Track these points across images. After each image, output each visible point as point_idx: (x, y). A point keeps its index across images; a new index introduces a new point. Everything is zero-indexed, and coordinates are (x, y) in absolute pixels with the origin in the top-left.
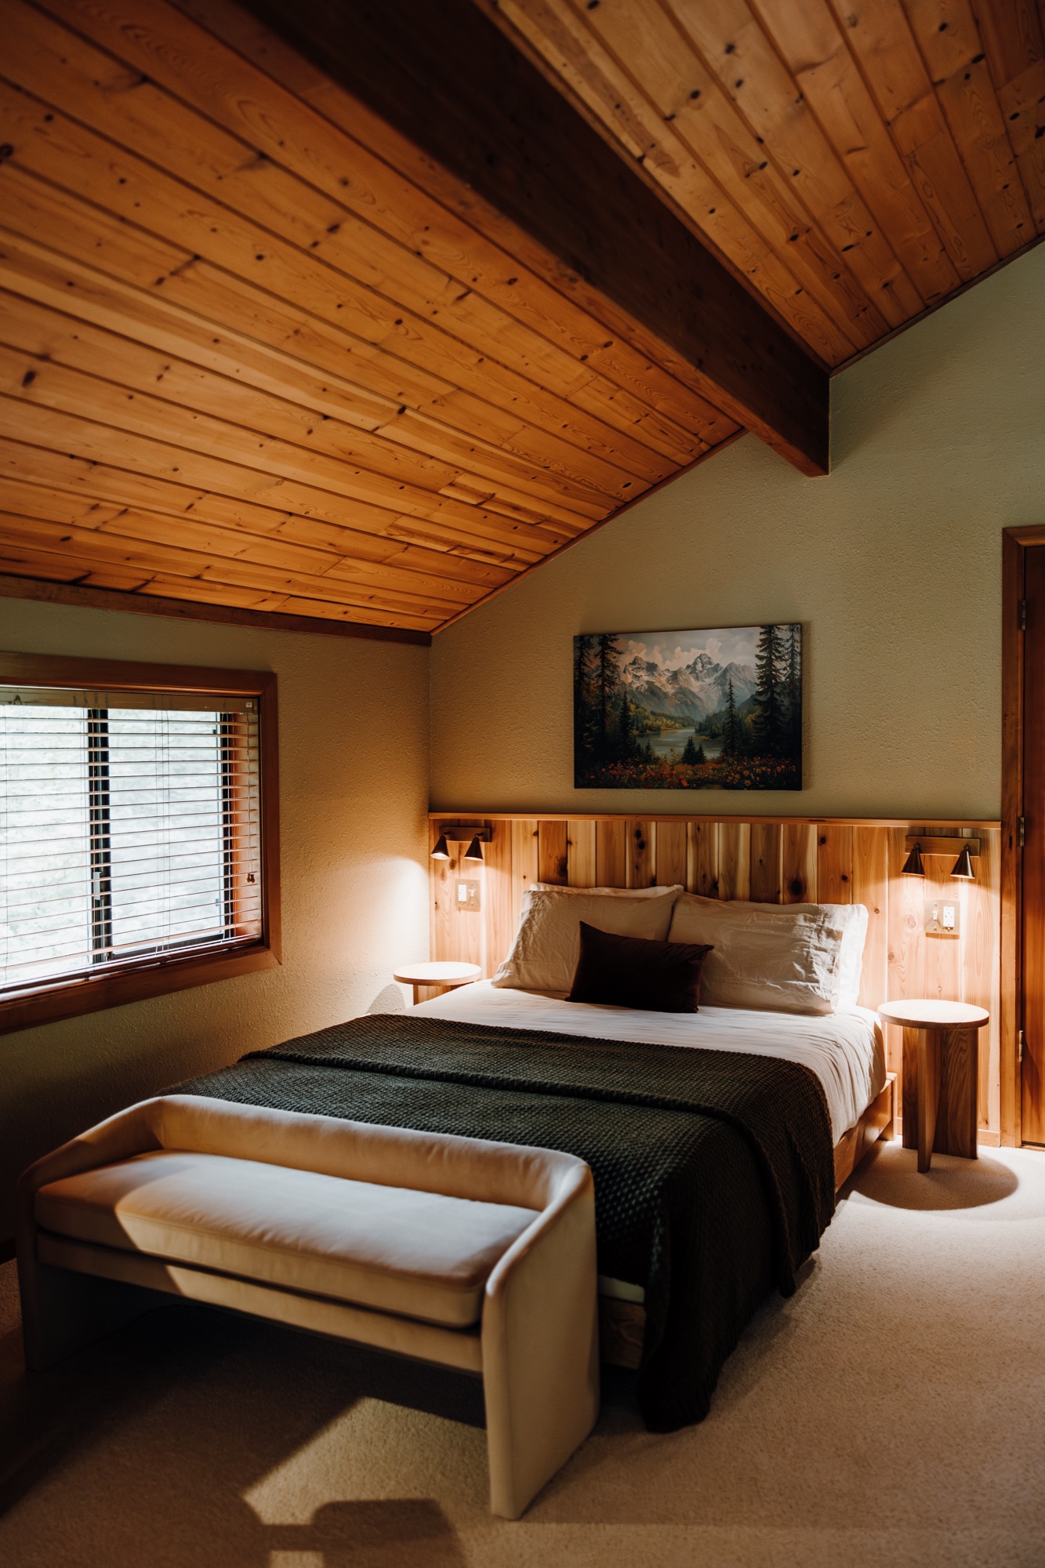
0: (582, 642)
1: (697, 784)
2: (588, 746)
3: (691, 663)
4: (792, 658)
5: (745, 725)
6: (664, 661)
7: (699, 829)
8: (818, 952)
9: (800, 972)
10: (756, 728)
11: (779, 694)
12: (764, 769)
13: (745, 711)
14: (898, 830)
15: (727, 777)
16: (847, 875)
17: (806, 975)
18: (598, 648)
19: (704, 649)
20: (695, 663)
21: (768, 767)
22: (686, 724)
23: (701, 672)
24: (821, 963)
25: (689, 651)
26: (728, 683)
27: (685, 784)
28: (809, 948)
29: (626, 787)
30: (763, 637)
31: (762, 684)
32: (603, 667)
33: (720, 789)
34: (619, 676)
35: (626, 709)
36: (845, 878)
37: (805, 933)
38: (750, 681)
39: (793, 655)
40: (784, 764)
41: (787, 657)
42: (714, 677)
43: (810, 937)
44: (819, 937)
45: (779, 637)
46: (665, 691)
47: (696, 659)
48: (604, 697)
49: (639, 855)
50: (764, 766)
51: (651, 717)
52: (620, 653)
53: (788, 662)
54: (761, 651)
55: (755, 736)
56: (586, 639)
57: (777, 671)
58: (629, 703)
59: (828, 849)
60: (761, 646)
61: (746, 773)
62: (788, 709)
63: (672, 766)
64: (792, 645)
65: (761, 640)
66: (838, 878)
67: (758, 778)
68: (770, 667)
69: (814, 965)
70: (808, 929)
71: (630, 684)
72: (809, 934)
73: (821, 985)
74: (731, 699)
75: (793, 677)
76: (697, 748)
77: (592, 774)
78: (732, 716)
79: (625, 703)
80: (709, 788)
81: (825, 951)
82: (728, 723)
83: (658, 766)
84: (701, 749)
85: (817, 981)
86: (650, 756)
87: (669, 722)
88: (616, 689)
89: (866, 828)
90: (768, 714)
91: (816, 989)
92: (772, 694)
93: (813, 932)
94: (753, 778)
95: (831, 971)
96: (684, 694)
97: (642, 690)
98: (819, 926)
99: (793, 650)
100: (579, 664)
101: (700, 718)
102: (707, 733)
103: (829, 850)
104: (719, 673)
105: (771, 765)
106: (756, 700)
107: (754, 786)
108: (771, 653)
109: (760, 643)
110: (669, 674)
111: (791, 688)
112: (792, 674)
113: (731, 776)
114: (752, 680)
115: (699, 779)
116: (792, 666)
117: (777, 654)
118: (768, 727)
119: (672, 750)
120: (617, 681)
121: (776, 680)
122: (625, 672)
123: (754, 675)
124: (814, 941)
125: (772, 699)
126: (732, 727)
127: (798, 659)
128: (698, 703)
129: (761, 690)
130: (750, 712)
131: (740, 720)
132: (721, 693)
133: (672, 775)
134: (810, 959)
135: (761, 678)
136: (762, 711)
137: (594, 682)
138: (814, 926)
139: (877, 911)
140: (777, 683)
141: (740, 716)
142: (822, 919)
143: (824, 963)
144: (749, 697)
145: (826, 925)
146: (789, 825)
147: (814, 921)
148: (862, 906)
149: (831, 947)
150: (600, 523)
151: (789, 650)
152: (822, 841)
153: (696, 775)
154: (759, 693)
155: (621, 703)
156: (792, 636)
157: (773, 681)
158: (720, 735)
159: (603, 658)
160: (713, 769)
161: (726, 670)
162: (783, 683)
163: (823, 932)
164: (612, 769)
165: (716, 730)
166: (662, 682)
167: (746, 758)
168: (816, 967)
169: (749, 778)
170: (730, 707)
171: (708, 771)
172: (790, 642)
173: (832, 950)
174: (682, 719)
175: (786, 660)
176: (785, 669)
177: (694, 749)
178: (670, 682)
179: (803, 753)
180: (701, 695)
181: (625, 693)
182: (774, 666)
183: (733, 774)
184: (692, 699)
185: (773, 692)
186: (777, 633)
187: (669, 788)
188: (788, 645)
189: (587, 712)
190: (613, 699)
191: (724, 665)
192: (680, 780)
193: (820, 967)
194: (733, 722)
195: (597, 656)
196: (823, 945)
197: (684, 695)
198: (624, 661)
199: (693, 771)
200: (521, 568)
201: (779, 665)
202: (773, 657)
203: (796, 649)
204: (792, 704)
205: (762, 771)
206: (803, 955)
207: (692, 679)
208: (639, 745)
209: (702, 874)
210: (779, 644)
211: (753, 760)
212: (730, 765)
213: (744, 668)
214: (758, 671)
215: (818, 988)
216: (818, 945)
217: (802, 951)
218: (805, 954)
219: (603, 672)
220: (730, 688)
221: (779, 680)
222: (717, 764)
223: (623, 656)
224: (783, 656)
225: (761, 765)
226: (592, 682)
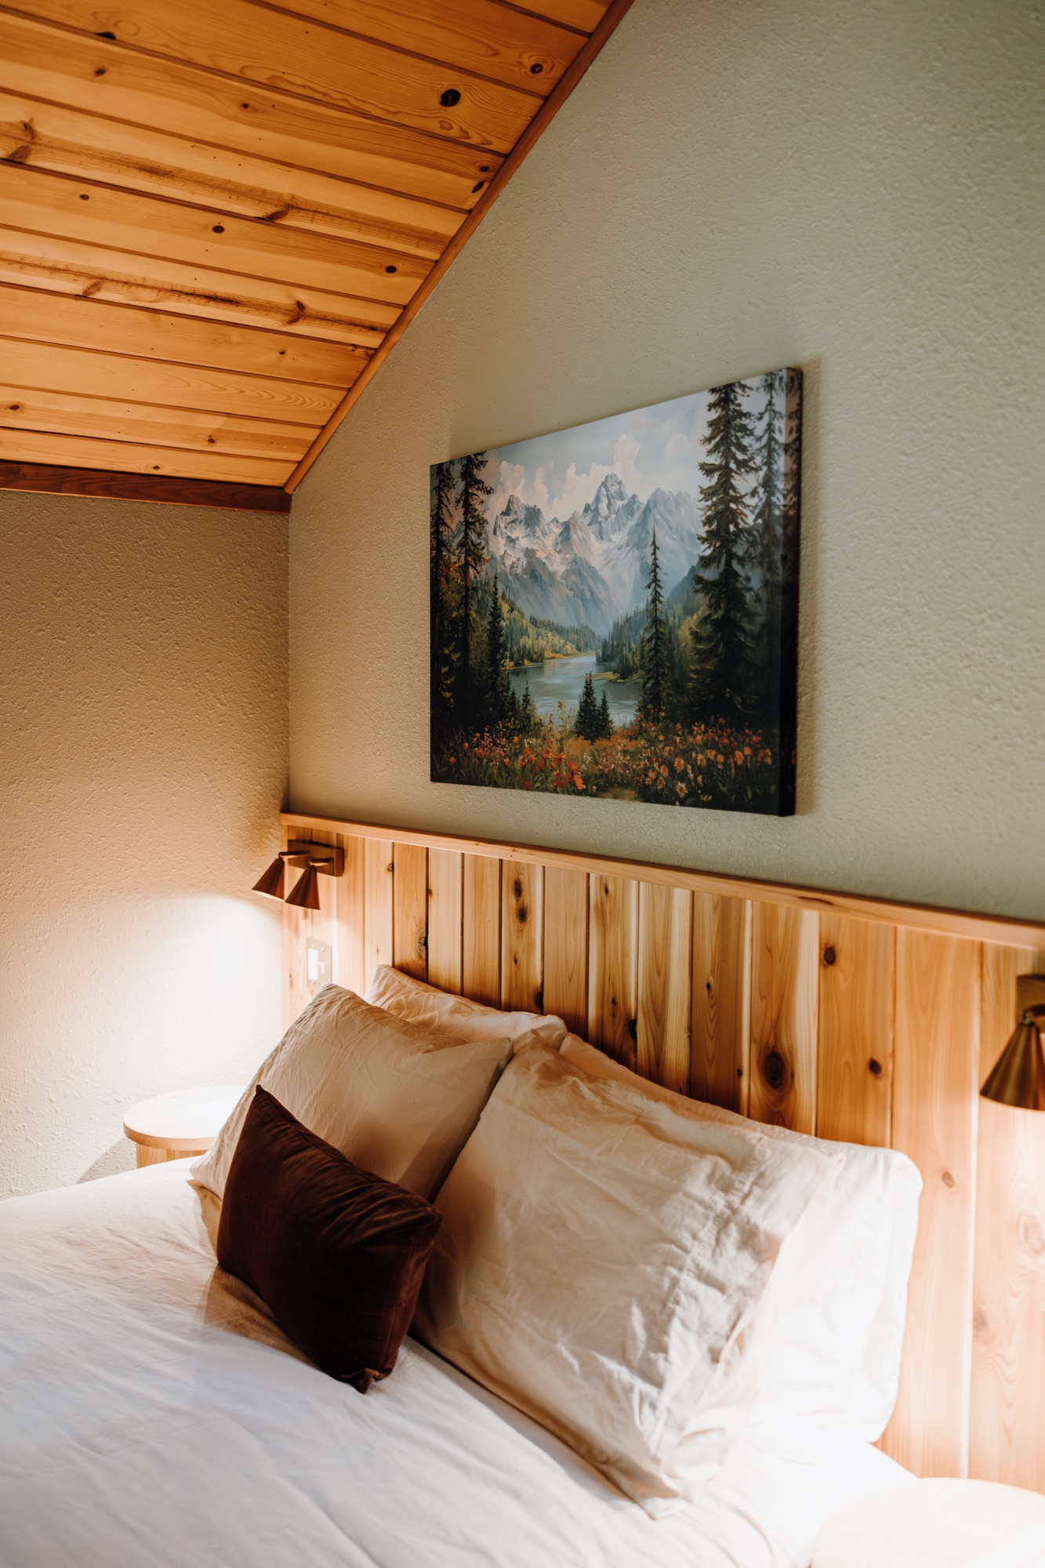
0: (441, 475)
1: (601, 785)
2: (447, 695)
3: (590, 500)
4: (769, 462)
5: (679, 646)
6: (550, 501)
7: (607, 891)
8: (701, 1289)
9: (635, 1338)
10: (698, 652)
11: (741, 561)
12: (711, 754)
13: (679, 609)
14: (1007, 954)
15: (646, 770)
16: (881, 1062)
17: (644, 1352)
18: (460, 485)
19: (610, 462)
20: (598, 499)
21: (719, 751)
22: (582, 644)
23: (606, 518)
24: (695, 1324)
25: (587, 472)
26: (650, 541)
27: (580, 785)
28: (681, 1269)
29: (497, 785)
30: (714, 415)
31: (711, 536)
32: (468, 525)
33: (634, 799)
34: (487, 540)
35: (496, 614)
36: (874, 1067)
37: (688, 1221)
38: (688, 531)
39: (771, 451)
40: (751, 746)
41: (758, 460)
42: (628, 527)
43: (695, 1237)
44: (718, 1241)
45: (744, 409)
46: (551, 569)
47: (599, 490)
48: (467, 589)
49: (520, 932)
50: (712, 748)
51: (532, 631)
52: (489, 492)
53: (762, 474)
54: (710, 452)
55: (696, 672)
56: (444, 468)
57: (738, 500)
58: (500, 601)
59: (841, 977)
60: (709, 440)
61: (679, 763)
62: (758, 599)
63: (561, 740)
64: (770, 428)
65: (711, 424)
66: (862, 1065)
67: (700, 779)
68: (726, 493)
69: (676, 1326)
70: (700, 1209)
71: (503, 557)
72: (696, 1225)
73: (665, 1398)
74: (655, 580)
75: (770, 512)
76: (599, 703)
77: (452, 755)
78: (656, 622)
79: (495, 602)
80: (615, 797)
81: (721, 1288)
82: (650, 640)
83: (539, 741)
84: (604, 702)
85: (658, 1383)
86: (528, 717)
87: (558, 641)
88: (484, 568)
89: (927, 937)
90: (720, 613)
91: (646, 1409)
92: (728, 564)
93: (710, 1224)
94: (691, 776)
95: (715, 1356)
96: (579, 569)
97: (519, 571)
98: (729, 1205)
99: (771, 439)
100: (437, 521)
101: (603, 631)
102: (615, 664)
103: (844, 985)
104: (638, 514)
105: (725, 746)
106: (699, 580)
107: (693, 800)
108: (728, 455)
109: (708, 432)
110: (558, 530)
111: (765, 542)
112: (769, 504)
113: (654, 770)
114: (694, 532)
115: (602, 775)
116: (768, 484)
117: (740, 456)
118: (721, 649)
119: (560, 706)
120: (485, 554)
121: (736, 525)
122: (495, 533)
123: (693, 516)
124: (700, 1253)
125: (729, 575)
126: (656, 649)
127: (782, 463)
128: (601, 593)
129: (708, 552)
130: (688, 611)
131: (671, 630)
132: (638, 567)
133: (560, 760)
134: (670, 1305)
135: (708, 521)
136: (710, 607)
137: (456, 558)
138: (720, 1201)
139: (947, 1177)
140: (739, 531)
141: (671, 623)
142: (746, 1189)
143: (704, 1325)
144: (685, 573)
145: (751, 1211)
146: (764, 905)
147: (726, 1188)
148: (899, 1159)
149: (742, 1280)
150: (472, 215)
151: (764, 440)
152: (829, 956)
153: (597, 763)
154: (705, 562)
155: (491, 604)
156: (770, 403)
157: (732, 528)
158: (636, 670)
159: (468, 508)
160: (625, 752)
161: (648, 509)
162: (749, 531)
163: (733, 1229)
164: (478, 745)
165: (630, 656)
166: (545, 547)
167: (679, 726)
168: (677, 1337)
169: (683, 776)
170: (654, 601)
171: (616, 755)
172: (766, 419)
173: (741, 1289)
174: (577, 632)
175: (757, 470)
176: (754, 493)
177: (593, 703)
178: (559, 548)
179: (801, 716)
180: (606, 575)
181: (496, 578)
182: (734, 489)
183: (656, 765)
184: (592, 584)
185: (731, 556)
186: (740, 400)
187: (555, 791)
188: (760, 428)
189: (446, 623)
190: (480, 593)
191: (643, 499)
192: (572, 773)
193: (691, 1339)
194: (657, 636)
195: (458, 501)
196: (719, 1272)
197: (580, 575)
198: (492, 508)
199: (592, 755)
200: (372, 341)
201: (744, 483)
202: (733, 466)
203: (777, 436)
204: (766, 584)
205: (708, 760)
206: (660, 1286)
207: (593, 537)
208: (514, 694)
209: (611, 995)
210: (743, 428)
211: (691, 733)
212: (652, 742)
213: (680, 499)
214: (704, 504)
215: (653, 1406)
216: (706, 1264)
217: (662, 1273)
218: (667, 1283)
219: (466, 536)
220: (654, 553)
221: (742, 525)
222: (631, 738)
223: (492, 497)
224: (752, 458)
225: (706, 746)
226: (453, 559)
